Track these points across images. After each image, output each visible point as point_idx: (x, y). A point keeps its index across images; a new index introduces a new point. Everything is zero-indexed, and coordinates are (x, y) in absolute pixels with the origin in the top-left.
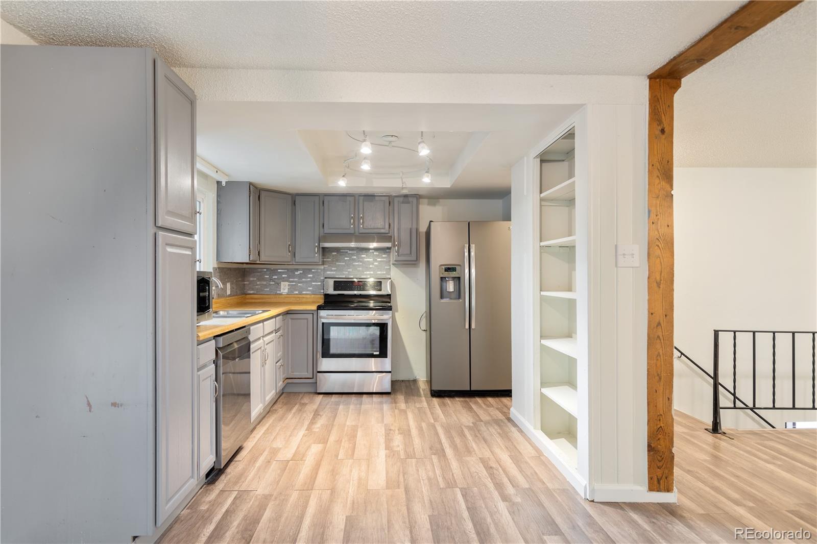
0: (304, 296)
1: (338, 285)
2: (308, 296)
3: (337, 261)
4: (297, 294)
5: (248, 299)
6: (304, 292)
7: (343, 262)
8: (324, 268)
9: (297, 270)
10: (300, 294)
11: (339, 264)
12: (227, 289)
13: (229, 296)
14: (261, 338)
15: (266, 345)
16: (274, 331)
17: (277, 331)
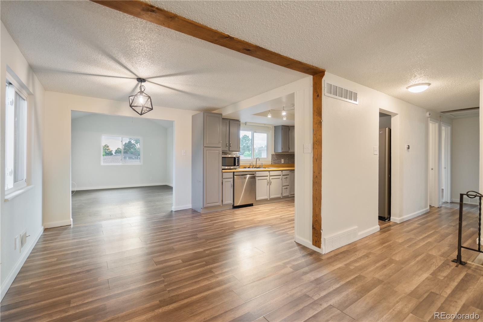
12: (281, 161)
13: (283, 163)
14: (267, 176)
15: (272, 179)
16: (280, 175)
17: (283, 175)
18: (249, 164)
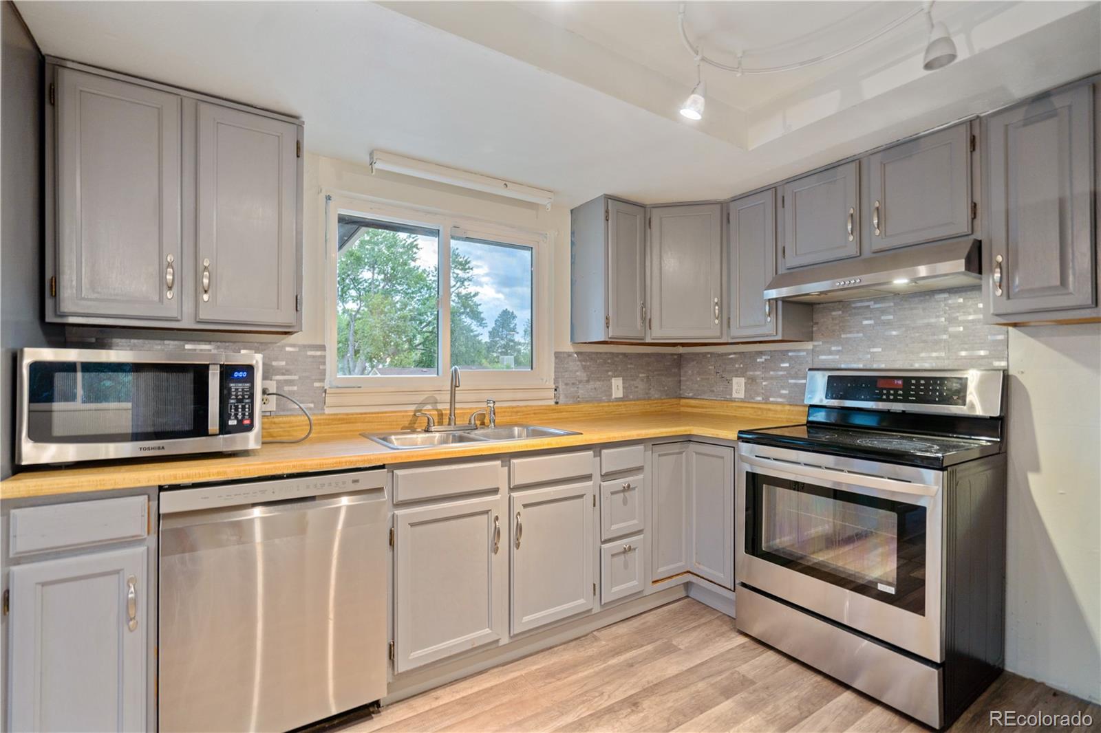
0: (770, 406)
1: (841, 385)
2: (779, 408)
3: (843, 330)
4: (759, 403)
5: (683, 406)
6: (771, 399)
7: (858, 332)
8: (814, 346)
9: (761, 353)
10: (766, 401)
11: (849, 335)
12: (610, 388)
13: (618, 400)
14: (495, 491)
15: (525, 506)
16: (588, 477)
17: (607, 476)
18: (413, 408)
